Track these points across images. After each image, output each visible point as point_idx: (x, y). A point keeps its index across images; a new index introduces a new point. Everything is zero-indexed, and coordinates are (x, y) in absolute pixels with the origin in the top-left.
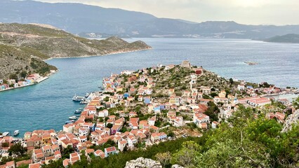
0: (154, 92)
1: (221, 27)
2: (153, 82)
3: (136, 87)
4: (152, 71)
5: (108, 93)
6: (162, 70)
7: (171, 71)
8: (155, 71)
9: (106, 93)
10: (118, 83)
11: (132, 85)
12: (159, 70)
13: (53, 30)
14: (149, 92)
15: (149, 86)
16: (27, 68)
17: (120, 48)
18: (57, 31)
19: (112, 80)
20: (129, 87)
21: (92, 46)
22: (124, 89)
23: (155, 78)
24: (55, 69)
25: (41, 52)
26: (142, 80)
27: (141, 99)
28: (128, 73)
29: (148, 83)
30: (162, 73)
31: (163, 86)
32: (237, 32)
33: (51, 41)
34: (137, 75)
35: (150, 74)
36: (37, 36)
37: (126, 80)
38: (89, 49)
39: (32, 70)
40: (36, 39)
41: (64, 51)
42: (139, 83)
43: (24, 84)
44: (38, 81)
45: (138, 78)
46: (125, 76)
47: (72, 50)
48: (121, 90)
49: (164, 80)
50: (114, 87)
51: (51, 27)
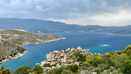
0: (67, 61)
1: (93, 28)
2: (67, 56)
3: (60, 58)
4: (66, 51)
5: (49, 61)
6: (70, 50)
7: (73, 51)
8: (67, 51)
9: (48, 61)
10: (53, 56)
11: (58, 57)
12: (69, 50)
13: (24, 32)
14: (65, 61)
15: (65, 58)
16: (15, 51)
17: (52, 39)
18: (26, 32)
19: (50, 55)
20: (57, 58)
21: (40, 38)
22: (55, 59)
23: (67, 54)
24: (26, 50)
25: (19, 42)
26: (62, 55)
27: (63, 64)
28: (56, 52)
29: (64, 57)
30: (70, 52)
31: (71, 58)
32: (100, 30)
33: (23, 37)
34: (60, 53)
35: (65, 52)
36: (18, 35)
37: (56, 55)
38: (39, 40)
39: (18, 51)
40: (17, 36)
41: (29, 41)
42: (61, 56)
43: (15, 58)
44: (21, 56)
45: (60, 54)
46: (55, 53)
47: (32, 41)
48: (54, 60)
49: (71, 55)
50: (51, 58)
51: (23, 31)
